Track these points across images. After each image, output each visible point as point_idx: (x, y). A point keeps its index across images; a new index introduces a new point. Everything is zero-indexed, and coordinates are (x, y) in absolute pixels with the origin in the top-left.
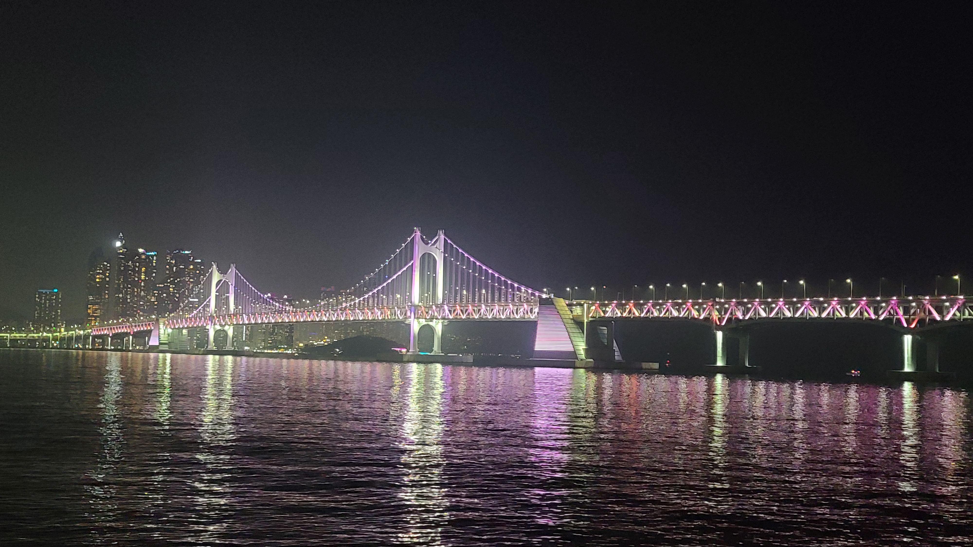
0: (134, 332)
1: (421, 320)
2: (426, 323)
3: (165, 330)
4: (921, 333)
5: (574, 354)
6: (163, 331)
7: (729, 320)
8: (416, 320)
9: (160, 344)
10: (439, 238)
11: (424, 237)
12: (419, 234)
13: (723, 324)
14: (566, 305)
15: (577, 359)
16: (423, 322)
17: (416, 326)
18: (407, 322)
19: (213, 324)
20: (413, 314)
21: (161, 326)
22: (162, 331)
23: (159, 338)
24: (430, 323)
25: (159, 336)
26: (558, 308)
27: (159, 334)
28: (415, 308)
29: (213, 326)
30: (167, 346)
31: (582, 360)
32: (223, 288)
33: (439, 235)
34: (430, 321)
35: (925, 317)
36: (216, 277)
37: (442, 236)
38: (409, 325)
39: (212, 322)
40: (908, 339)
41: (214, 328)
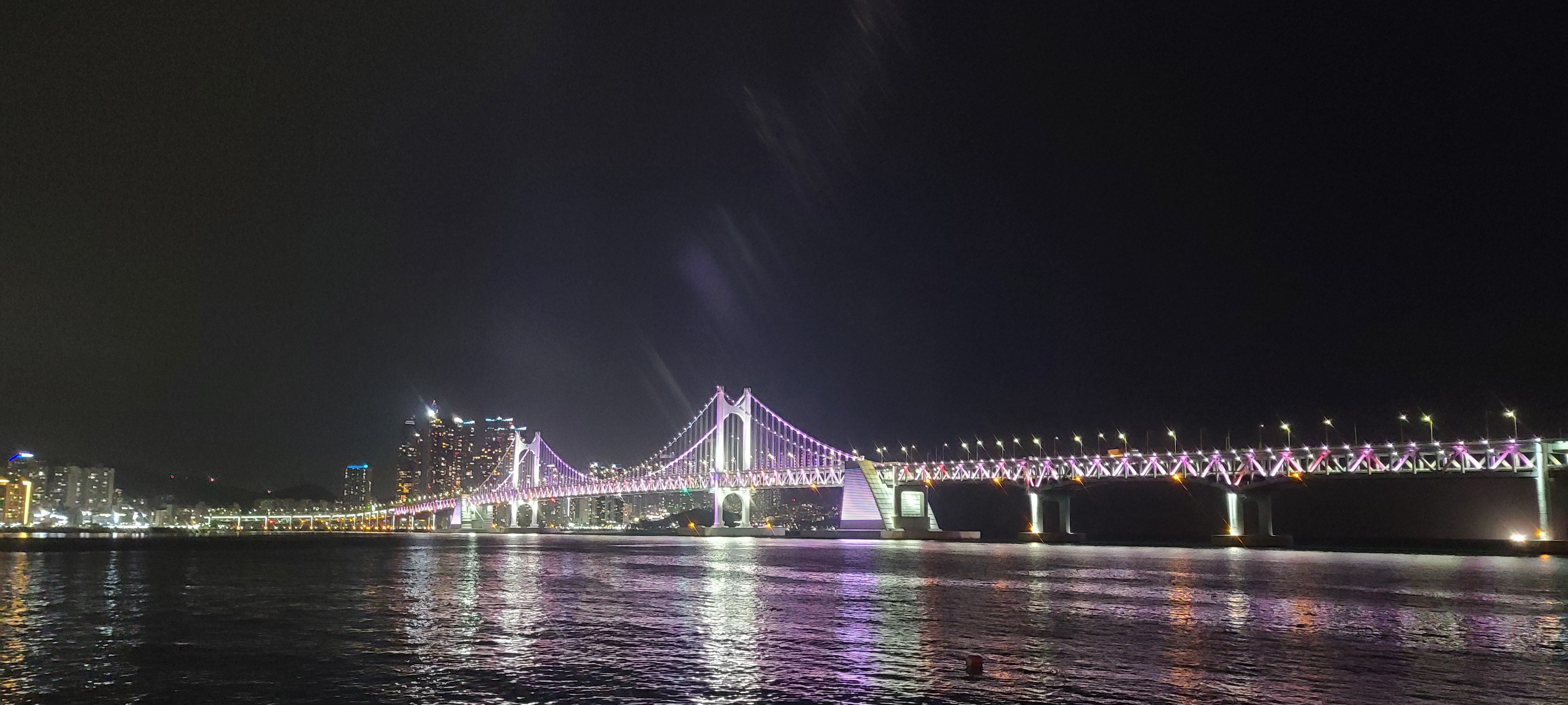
0: (437, 510)
1: (725, 489)
2: (731, 492)
3: (467, 508)
4: (1247, 492)
5: (882, 524)
6: (466, 508)
7: (1044, 481)
8: (720, 489)
9: (463, 522)
10: (745, 397)
11: (728, 396)
12: (722, 393)
13: (1038, 485)
14: (874, 468)
15: (885, 529)
16: (728, 491)
17: (720, 496)
18: (711, 492)
19: (515, 499)
20: (717, 481)
21: (464, 502)
22: (464, 508)
23: (462, 516)
24: (737, 492)
25: (462, 514)
26: (865, 472)
27: (461, 511)
28: (719, 475)
29: (515, 501)
30: (470, 525)
31: (890, 530)
32: (527, 458)
33: (746, 394)
34: (737, 490)
35: (1250, 473)
36: (520, 446)
37: (748, 395)
38: (713, 495)
39: (514, 497)
40: (1232, 499)
41: (517, 504)
